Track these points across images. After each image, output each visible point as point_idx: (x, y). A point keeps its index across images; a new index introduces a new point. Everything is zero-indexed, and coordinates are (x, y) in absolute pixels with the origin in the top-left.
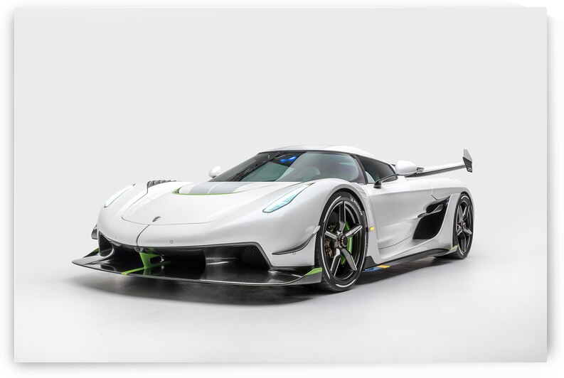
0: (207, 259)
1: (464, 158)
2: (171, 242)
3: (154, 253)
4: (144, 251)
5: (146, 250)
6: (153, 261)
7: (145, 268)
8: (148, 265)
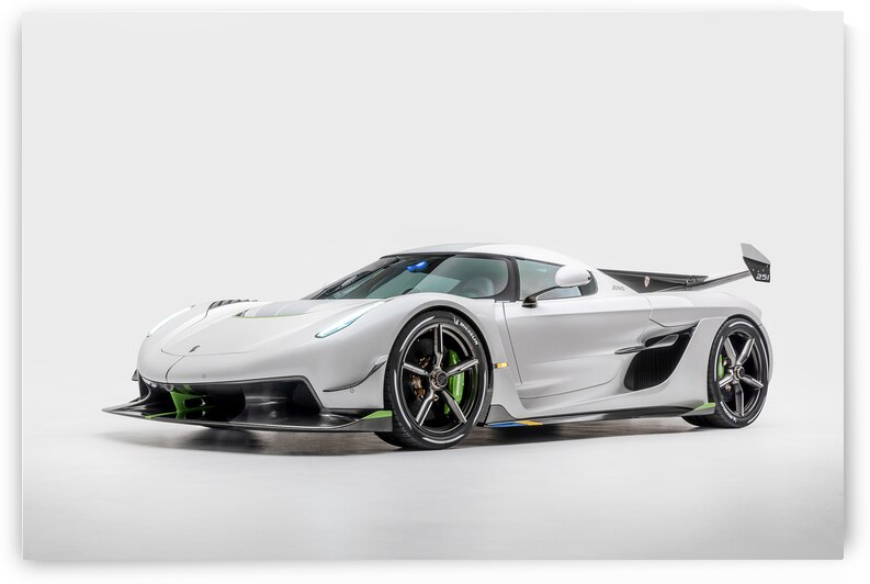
0: (247, 398)
1: (745, 259)
2: (204, 376)
3: (190, 393)
4: (175, 390)
5: (178, 388)
6: (188, 403)
7: (178, 411)
8: (182, 408)
